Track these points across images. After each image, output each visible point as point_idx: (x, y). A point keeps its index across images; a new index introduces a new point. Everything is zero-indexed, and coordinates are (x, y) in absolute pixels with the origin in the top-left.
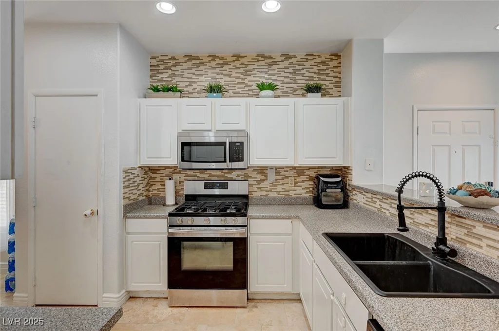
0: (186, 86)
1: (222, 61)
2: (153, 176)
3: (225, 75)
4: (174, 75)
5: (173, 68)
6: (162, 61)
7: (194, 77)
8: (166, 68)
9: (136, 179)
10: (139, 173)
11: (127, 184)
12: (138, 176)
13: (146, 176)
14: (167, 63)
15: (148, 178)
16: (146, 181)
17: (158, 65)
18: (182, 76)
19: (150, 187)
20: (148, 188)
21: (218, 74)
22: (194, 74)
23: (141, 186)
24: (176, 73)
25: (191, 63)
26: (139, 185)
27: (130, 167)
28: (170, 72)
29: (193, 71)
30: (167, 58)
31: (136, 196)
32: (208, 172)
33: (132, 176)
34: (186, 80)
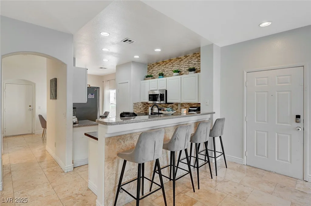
0: (156, 74)
1: (165, 63)
2: (148, 106)
3: (166, 68)
4: (153, 70)
5: (153, 68)
6: (150, 66)
7: (158, 70)
8: (151, 68)
9: (139, 106)
10: (141, 105)
11: (135, 107)
12: (140, 105)
13: (145, 106)
14: (151, 67)
15: (146, 106)
16: (145, 107)
17: (149, 68)
18: (155, 70)
19: (147, 109)
20: (146, 109)
21: (164, 68)
22: (158, 69)
23: (142, 109)
24: (154, 69)
25: (157, 65)
26: (141, 108)
27: (136, 102)
28: (152, 69)
29: (158, 68)
30: (151, 65)
31: (139, 112)
32: (162, 105)
33: (138, 105)
34: (156, 71)
